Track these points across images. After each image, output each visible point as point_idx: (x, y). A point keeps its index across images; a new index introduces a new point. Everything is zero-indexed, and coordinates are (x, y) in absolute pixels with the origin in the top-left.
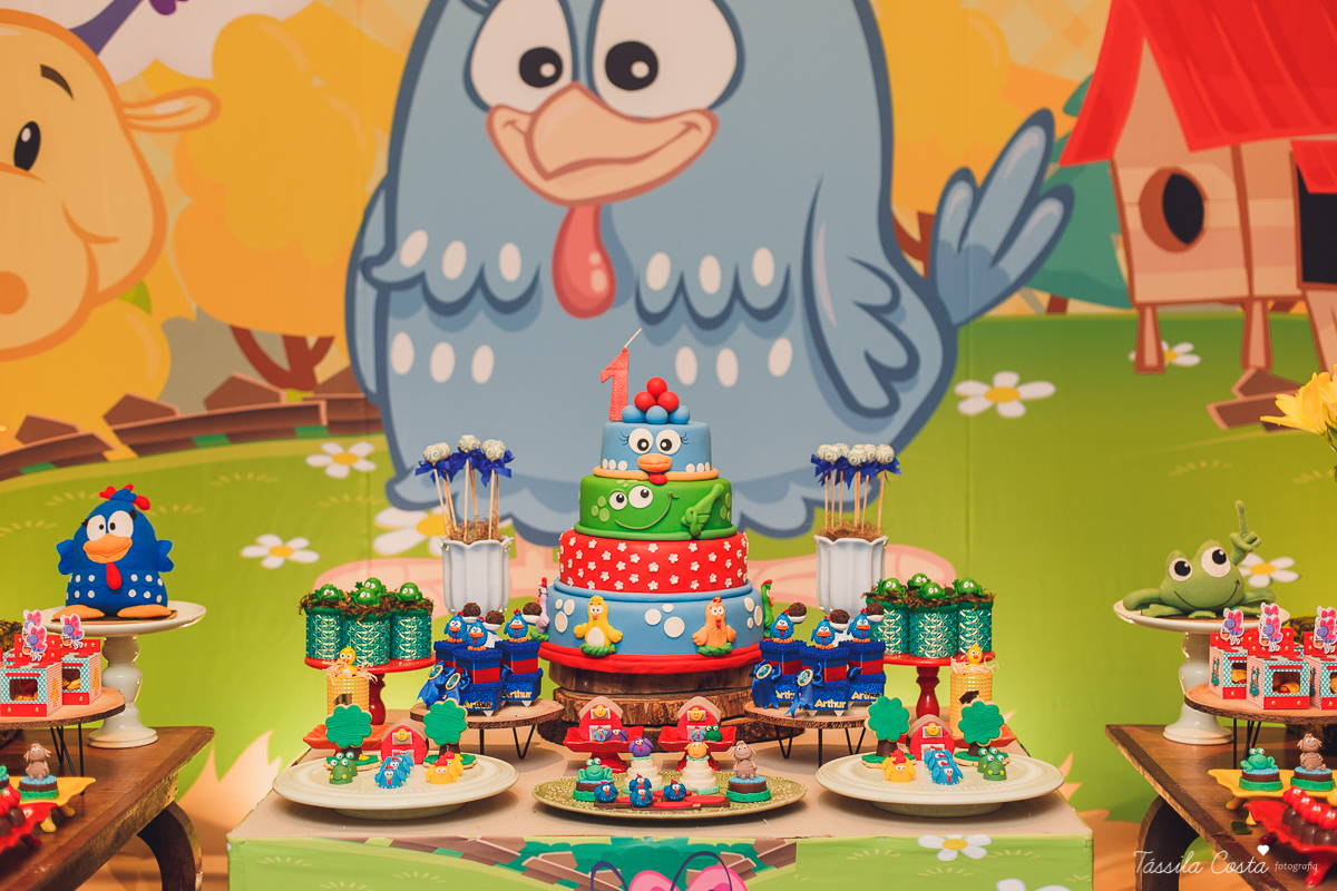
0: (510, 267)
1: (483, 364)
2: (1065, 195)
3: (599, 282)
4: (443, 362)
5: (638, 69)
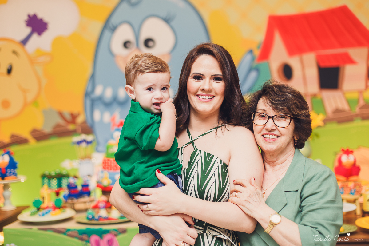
2: (257, 70)
4: (107, 117)
5: (151, 44)
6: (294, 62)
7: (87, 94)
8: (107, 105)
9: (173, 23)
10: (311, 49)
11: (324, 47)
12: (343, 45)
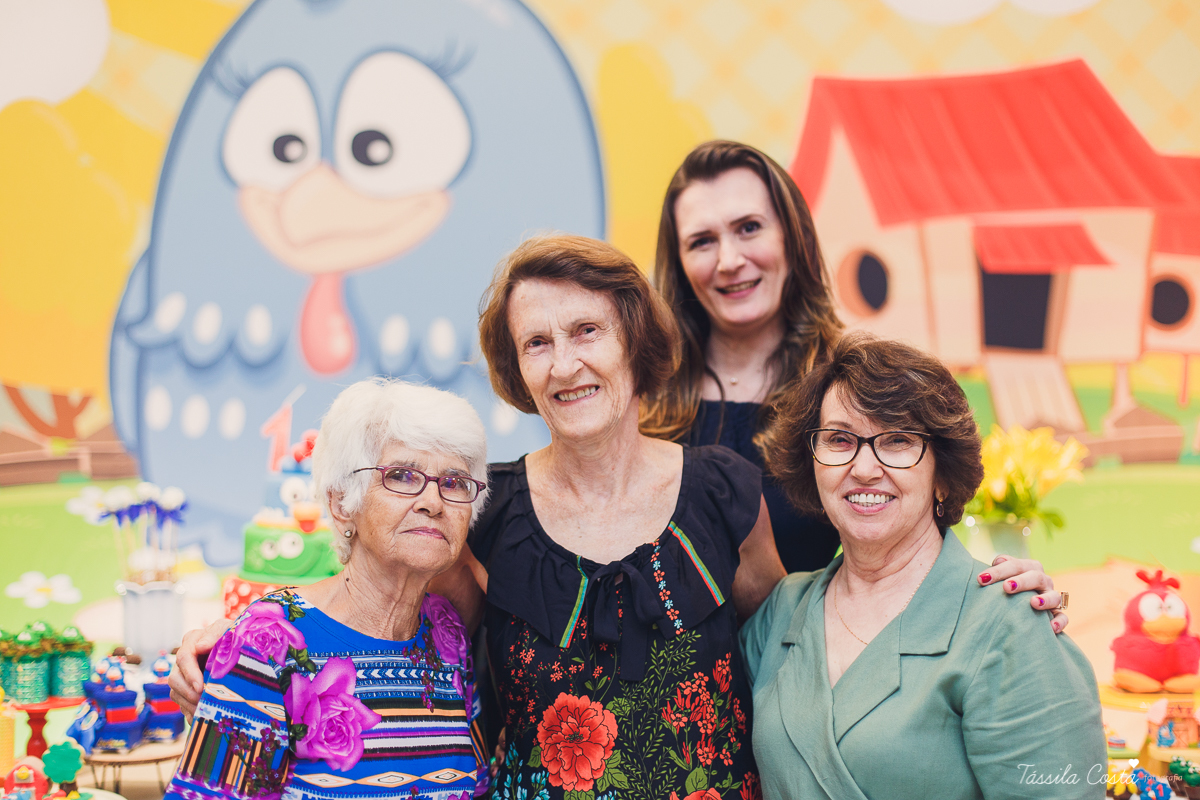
0: (259, 331)
1: (233, 418)
3: (339, 344)
4: (196, 415)
5: (377, 151)
6: (896, 248)
7: (122, 326)
8: (201, 370)
9: (459, 81)
10: (959, 204)
11: (1003, 203)
12: (1066, 200)
